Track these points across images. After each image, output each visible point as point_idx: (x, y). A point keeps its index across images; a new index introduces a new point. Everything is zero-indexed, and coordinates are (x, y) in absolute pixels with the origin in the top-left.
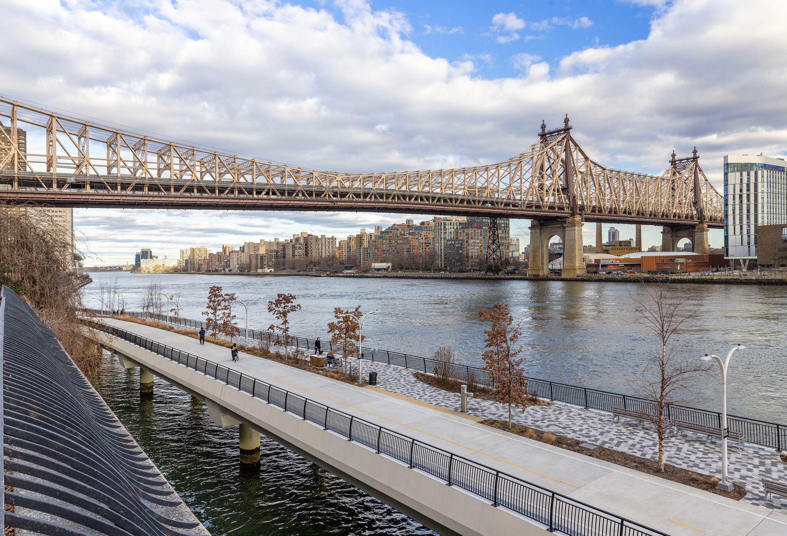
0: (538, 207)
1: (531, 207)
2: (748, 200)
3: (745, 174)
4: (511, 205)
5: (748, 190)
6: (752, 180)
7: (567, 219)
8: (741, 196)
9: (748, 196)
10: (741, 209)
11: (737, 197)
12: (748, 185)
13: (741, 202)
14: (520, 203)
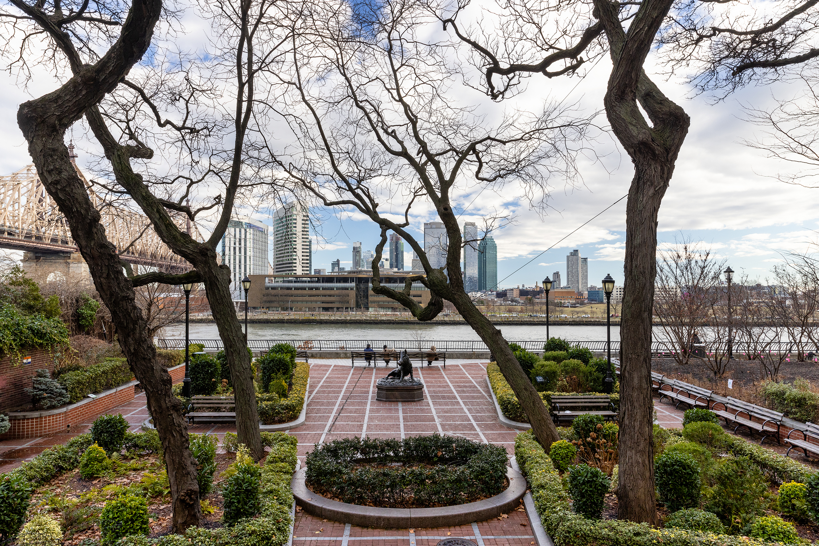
0: (39, 238)
1: (31, 237)
2: (240, 253)
3: (238, 230)
4: (6, 233)
5: (240, 244)
6: (243, 236)
7: (72, 255)
8: (235, 248)
9: (240, 249)
10: (235, 259)
11: (232, 249)
12: (240, 240)
13: (235, 253)
14: (17, 231)
